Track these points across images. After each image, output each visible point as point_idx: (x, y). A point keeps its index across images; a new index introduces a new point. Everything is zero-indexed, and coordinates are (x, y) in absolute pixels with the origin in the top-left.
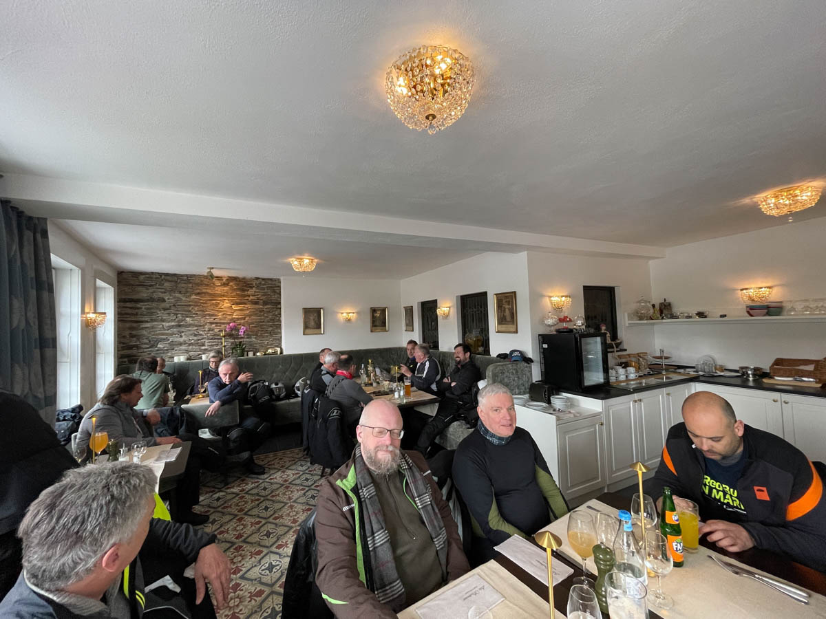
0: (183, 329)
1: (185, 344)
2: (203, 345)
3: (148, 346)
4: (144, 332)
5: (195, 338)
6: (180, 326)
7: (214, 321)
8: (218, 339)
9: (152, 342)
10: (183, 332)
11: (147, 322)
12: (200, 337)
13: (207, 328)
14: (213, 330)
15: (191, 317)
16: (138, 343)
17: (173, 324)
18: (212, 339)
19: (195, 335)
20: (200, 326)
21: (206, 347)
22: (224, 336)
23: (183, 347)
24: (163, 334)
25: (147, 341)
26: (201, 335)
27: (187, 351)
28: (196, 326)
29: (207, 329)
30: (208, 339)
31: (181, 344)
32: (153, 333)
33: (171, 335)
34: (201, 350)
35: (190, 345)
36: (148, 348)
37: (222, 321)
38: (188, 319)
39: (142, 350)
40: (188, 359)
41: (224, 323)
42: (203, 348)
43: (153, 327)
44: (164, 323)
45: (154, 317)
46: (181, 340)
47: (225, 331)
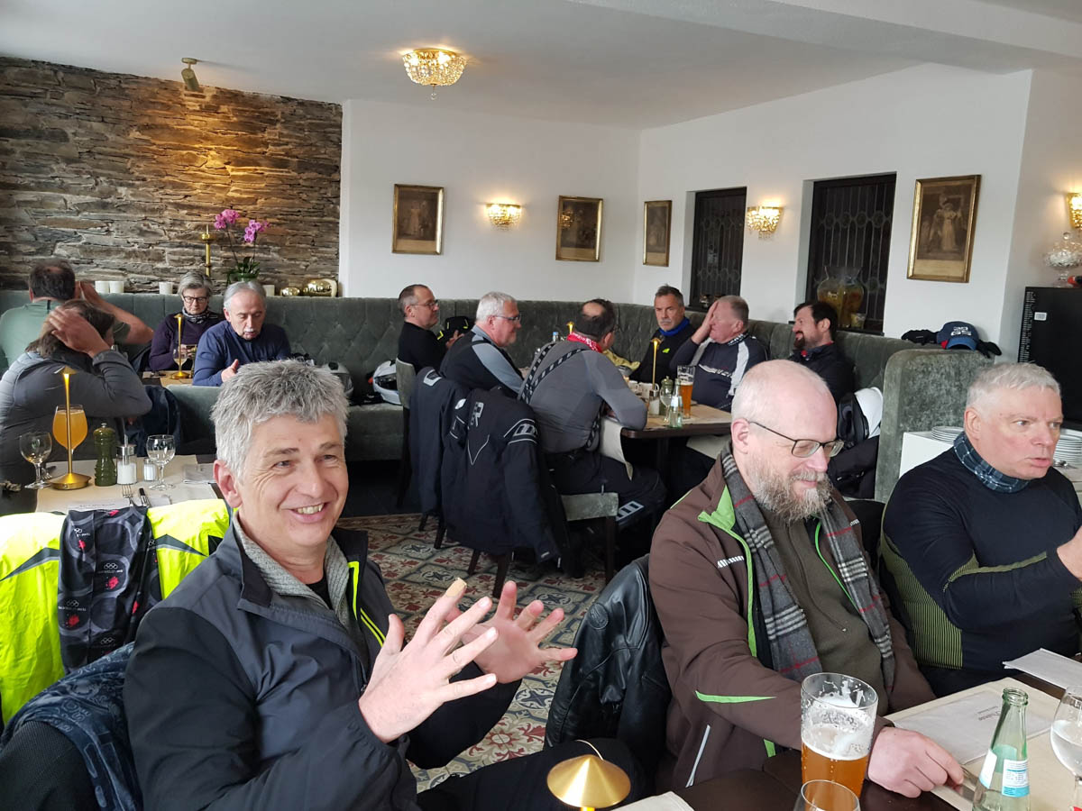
0: (112, 215)
1: (118, 252)
2: (160, 259)
3: (33, 250)
4: (23, 214)
5: (142, 240)
6: (104, 206)
7: (186, 201)
8: (195, 247)
9: (41, 241)
10: (112, 222)
11: (27, 188)
12: (152, 239)
13: (168, 215)
14: (182, 223)
15: (132, 186)
16: (9, 239)
17: (88, 198)
18: (180, 245)
19: (142, 233)
20: (153, 211)
21: (167, 265)
22: (209, 241)
23: (115, 260)
24: (67, 223)
25: (32, 238)
26: (155, 233)
27: (123, 270)
28: (144, 210)
29: (168, 221)
30: (172, 246)
31: (108, 251)
32: (42, 218)
33: (86, 226)
34: (155, 271)
35: (129, 255)
36: (31, 254)
37: (204, 204)
38: (122, 190)
39: (19, 258)
40: (126, 290)
41: (206, 209)
42: (160, 265)
43: (42, 203)
44: (67, 196)
45: (43, 178)
46: (110, 241)
47: (211, 228)
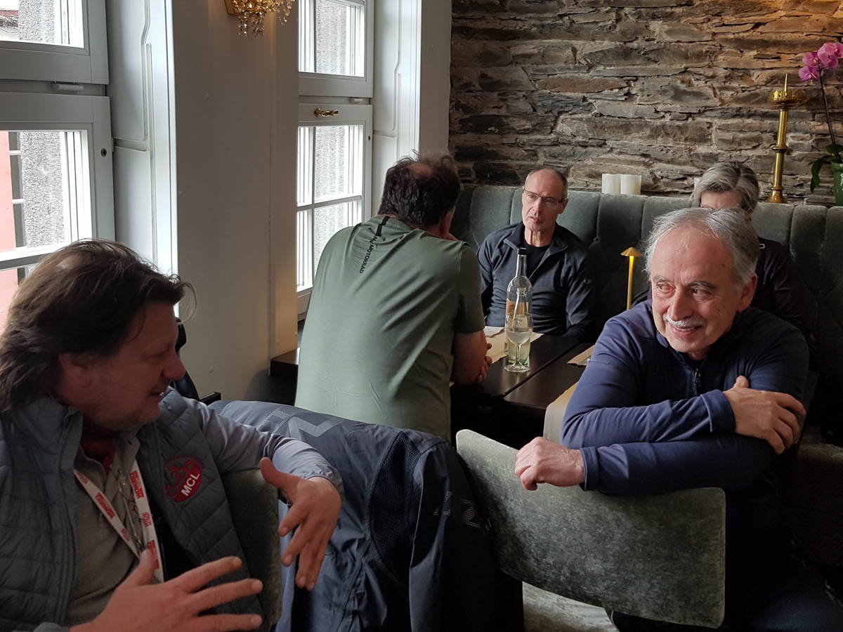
0: (636, 68)
1: (640, 128)
2: (704, 138)
3: (528, 126)
4: (519, 74)
5: (677, 107)
6: (625, 54)
7: (756, 35)
8: (765, 116)
9: (540, 112)
10: (636, 79)
11: (528, 36)
12: (693, 105)
13: (722, 63)
14: (746, 74)
15: (670, 16)
16: (503, 112)
17: (606, 44)
18: (738, 114)
19: (678, 95)
20: (699, 56)
21: (714, 149)
22: (786, 104)
23: (636, 141)
24: (573, 84)
25: (528, 108)
26: (698, 95)
27: (647, 157)
28: (686, 57)
29: (721, 72)
30: (724, 115)
31: (626, 126)
32: (543, 78)
33: (599, 87)
34: (693, 158)
35: (657, 132)
36: (526, 132)
37: (787, 37)
38: (656, 26)
39: (510, 139)
40: (646, 190)
41: (791, 45)
42: (702, 149)
43: (544, 56)
44: (578, 43)
45: (549, 18)
46: (628, 110)
47: (794, 80)
